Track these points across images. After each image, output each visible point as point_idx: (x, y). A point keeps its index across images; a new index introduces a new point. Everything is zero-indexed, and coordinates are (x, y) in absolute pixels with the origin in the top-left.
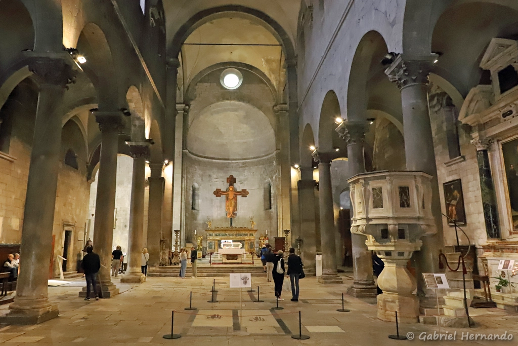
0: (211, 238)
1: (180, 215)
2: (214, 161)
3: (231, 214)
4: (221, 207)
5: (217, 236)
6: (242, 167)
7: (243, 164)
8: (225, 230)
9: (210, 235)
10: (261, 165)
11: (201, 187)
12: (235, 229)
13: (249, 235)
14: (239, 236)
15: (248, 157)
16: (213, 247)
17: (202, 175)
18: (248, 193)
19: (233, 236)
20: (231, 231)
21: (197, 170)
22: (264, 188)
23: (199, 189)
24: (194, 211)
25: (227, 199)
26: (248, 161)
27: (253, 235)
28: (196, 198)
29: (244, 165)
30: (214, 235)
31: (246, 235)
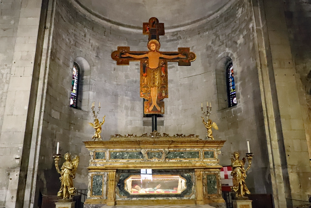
0: (100, 163)
1: (26, 108)
2: (121, 28)
3: (154, 103)
4: (133, 109)
5: (115, 157)
6: (171, 40)
7: (173, 36)
8: (138, 143)
9: (97, 156)
10: (207, 30)
11: (95, 69)
12: (165, 139)
13: (201, 154)
14: (175, 157)
15: (182, 23)
16: (104, 189)
17: (98, 48)
18: (193, 56)
19: (159, 157)
20: (154, 143)
21: (88, 36)
22: (216, 70)
23: (90, 71)
24: (75, 111)
25: (144, 69)
26: (182, 29)
27: (212, 156)
28: (85, 88)
29: (175, 38)
30: (107, 155)
31: (194, 155)
